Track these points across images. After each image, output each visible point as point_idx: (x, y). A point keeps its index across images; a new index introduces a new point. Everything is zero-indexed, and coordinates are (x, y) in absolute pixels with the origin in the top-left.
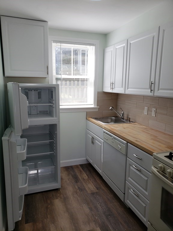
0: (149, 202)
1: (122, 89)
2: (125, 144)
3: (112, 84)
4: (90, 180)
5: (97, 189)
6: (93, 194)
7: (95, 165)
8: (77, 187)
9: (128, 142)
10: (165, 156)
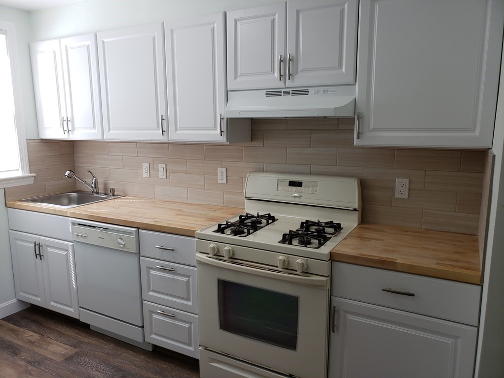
0: (197, 316)
1: (95, 131)
2: (134, 234)
3: (65, 123)
4: (49, 337)
5: (75, 347)
6: (69, 359)
7: (52, 303)
8: (22, 363)
9: (138, 228)
10: (214, 232)
